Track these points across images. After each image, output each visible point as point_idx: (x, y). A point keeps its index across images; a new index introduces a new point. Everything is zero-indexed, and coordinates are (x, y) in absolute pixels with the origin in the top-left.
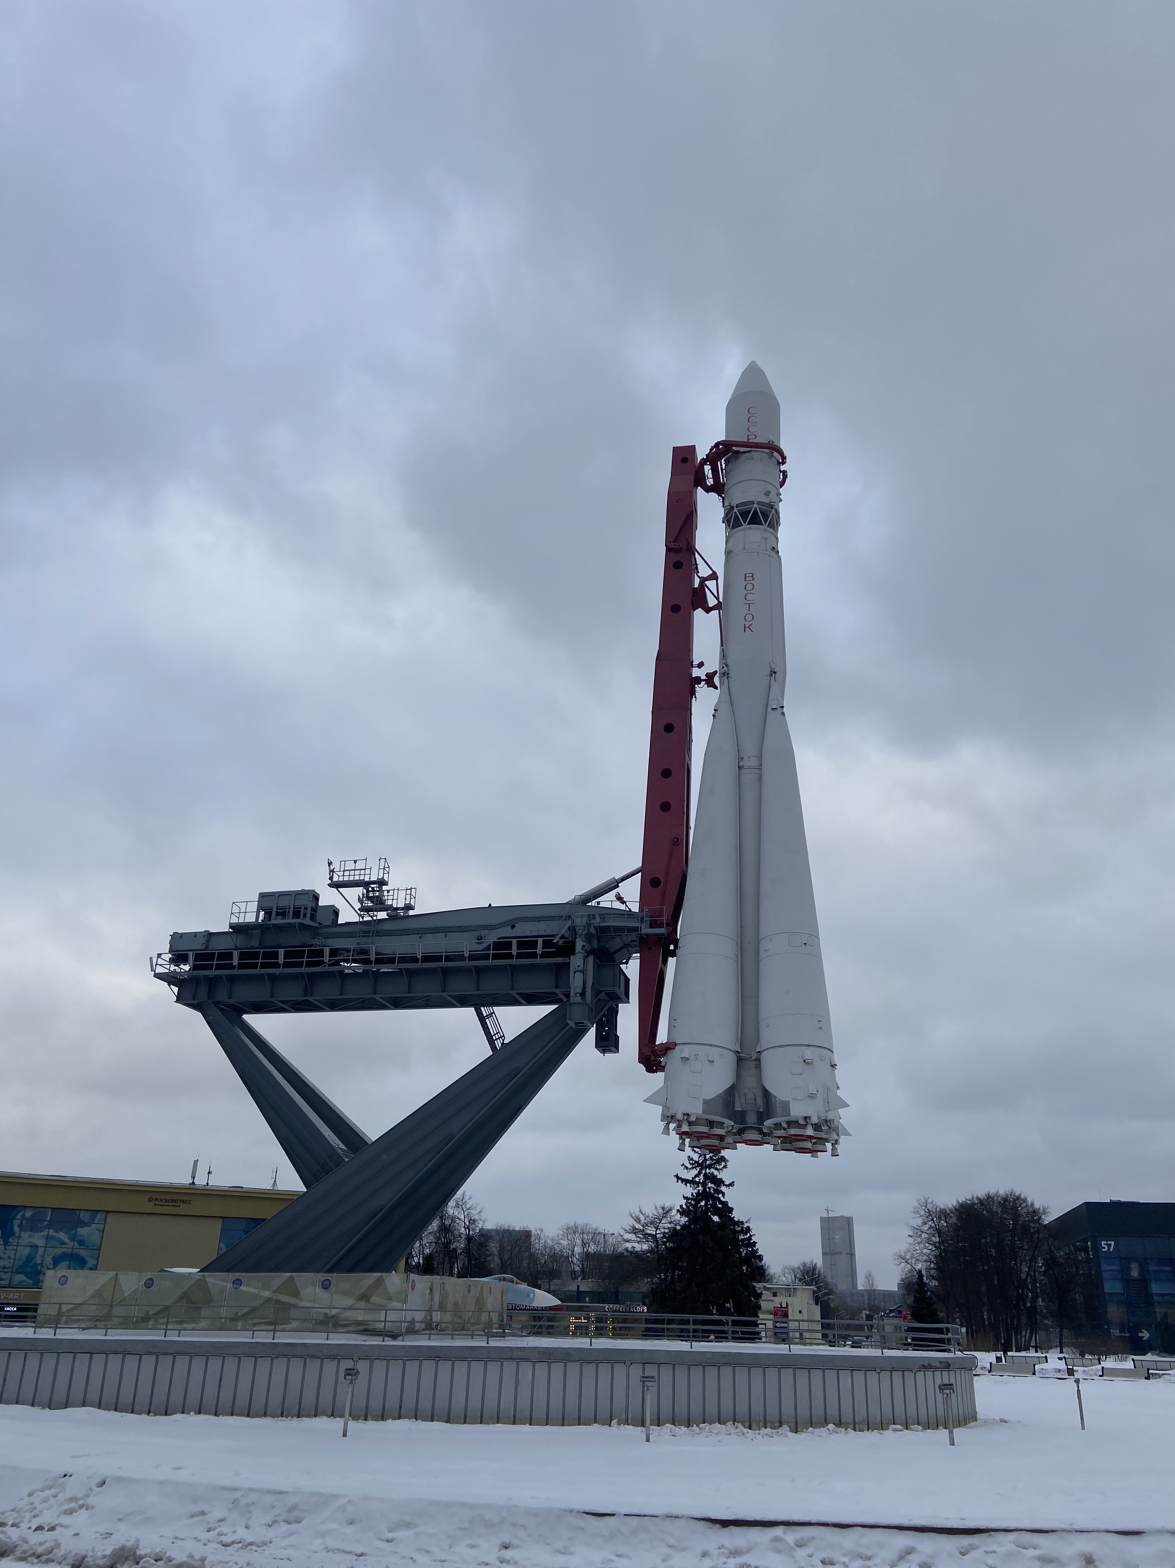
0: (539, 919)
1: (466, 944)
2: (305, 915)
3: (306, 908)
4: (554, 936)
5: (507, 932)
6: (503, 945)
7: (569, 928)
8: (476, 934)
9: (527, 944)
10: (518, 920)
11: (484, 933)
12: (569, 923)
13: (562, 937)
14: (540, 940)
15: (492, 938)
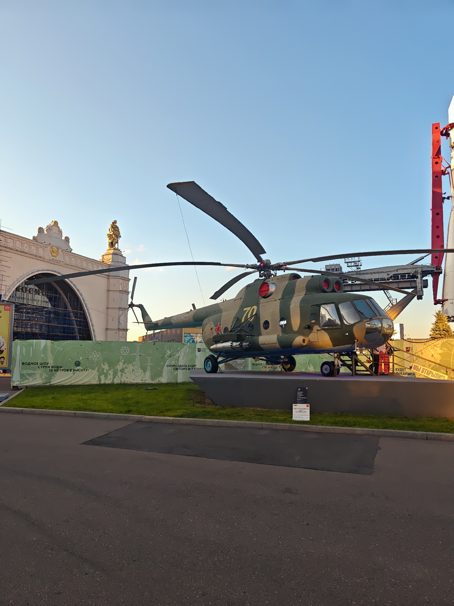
0: (404, 269)
1: (385, 276)
2: (339, 270)
3: (339, 269)
4: (410, 273)
5: (396, 273)
6: (395, 277)
7: (414, 272)
8: (387, 273)
9: (403, 276)
10: (399, 269)
11: (389, 273)
12: (414, 270)
13: (413, 274)
14: (407, 275)
15: (391, 274)
